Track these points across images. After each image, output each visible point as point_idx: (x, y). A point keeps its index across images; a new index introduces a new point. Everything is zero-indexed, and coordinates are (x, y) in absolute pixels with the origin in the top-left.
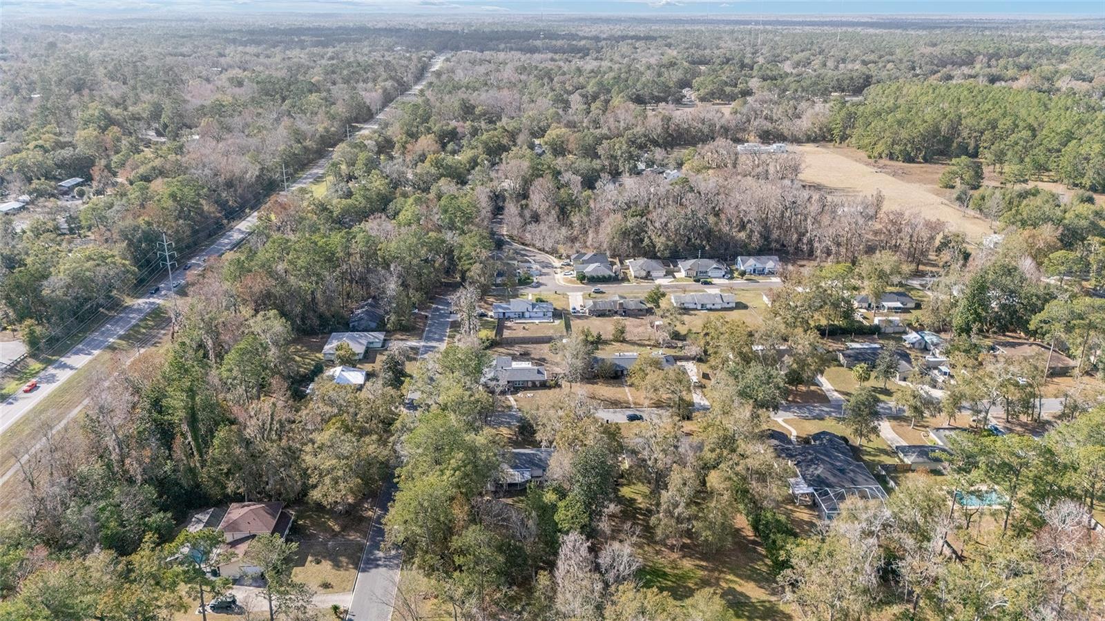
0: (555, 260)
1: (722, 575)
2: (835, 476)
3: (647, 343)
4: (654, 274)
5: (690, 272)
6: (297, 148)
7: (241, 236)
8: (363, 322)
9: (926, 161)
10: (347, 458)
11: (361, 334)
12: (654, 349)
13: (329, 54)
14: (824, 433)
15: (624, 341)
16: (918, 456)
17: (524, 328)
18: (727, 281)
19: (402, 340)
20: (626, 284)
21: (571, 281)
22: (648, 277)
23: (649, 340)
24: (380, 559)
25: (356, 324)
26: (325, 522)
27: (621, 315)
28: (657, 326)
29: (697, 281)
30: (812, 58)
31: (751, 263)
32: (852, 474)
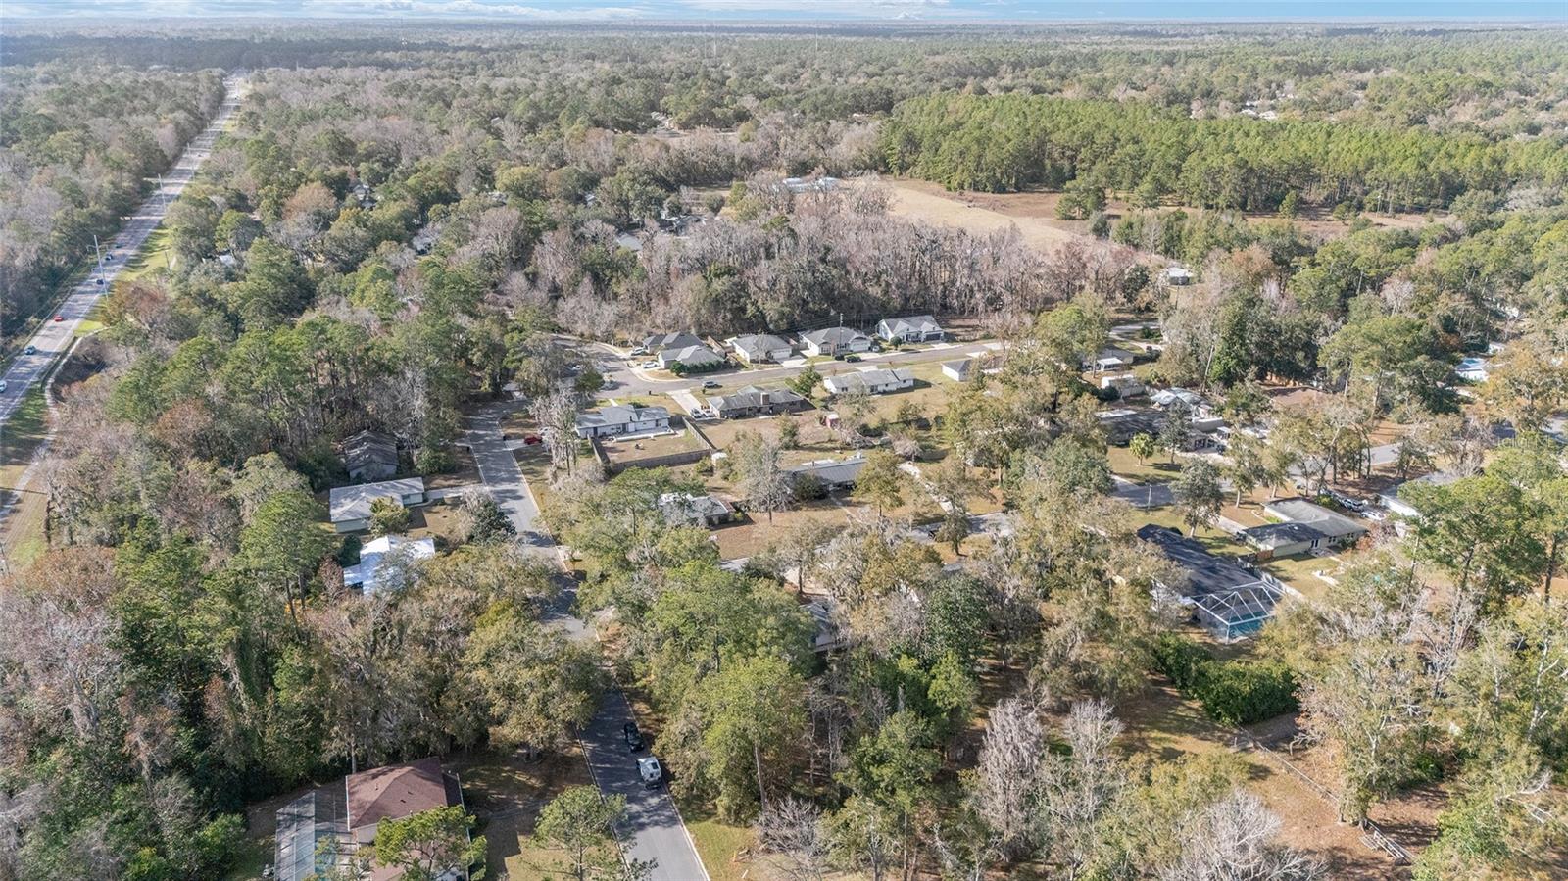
0: (617, 349)
1: (1144, 734)
2: (1209, 577)
3: (829, 445)
4: (776, 355)
5: (826, 347)
6: (80, 215)
7: (47, 360)
8: (375, 466)
9: (1019, 190)
10: (550, 661)
11: (385, 484)
12: (845, 452)
13: (40, 76)
14: (1150, 526)
15: (796, 447)
16: (1278, 538)
17: (637, 447)
18: (878, 355)
19: (451, 486)
20: (742, 372)
21: (661, 376)
22: (769, 360)
23: (830, 441)
24: (639, 815)
25: (362, 470)
26: (509, 779)
27: (768, 413)
28: (832, 422)
29: (841, 358)
30: (800, 70)
31: (902, 327)
32: (1225, 573)
